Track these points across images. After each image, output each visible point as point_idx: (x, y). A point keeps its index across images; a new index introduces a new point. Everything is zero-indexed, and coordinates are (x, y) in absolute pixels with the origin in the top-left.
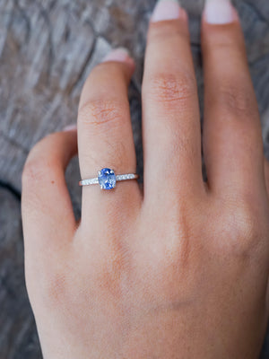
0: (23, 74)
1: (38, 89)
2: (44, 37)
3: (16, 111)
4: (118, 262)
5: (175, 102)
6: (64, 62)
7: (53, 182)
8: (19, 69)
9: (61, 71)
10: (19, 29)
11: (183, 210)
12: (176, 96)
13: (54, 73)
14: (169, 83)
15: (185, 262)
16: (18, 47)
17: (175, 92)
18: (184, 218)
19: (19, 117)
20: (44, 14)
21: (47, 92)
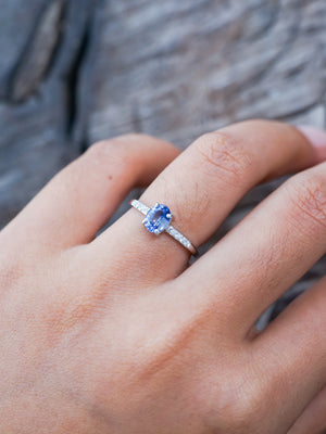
0: (215, 67)
1: (213, 95)
2: (271, 53)
3: (171, 95)
4: (84, 310)
5: (306, 216)
6: (265, 95)
7: (110, 178)
8: (216, 58)
9: (253, 100)
10: (256, 22)
11: (200, 323)
12: (314, 212)
13: (244, 96)
14: (320, 194)
15: (147, 374)
16: (238, 37)
17: (317, 208)
18: (192, 331)
19: (167, 104)
20: (294, 32)
21: (219, 107)
